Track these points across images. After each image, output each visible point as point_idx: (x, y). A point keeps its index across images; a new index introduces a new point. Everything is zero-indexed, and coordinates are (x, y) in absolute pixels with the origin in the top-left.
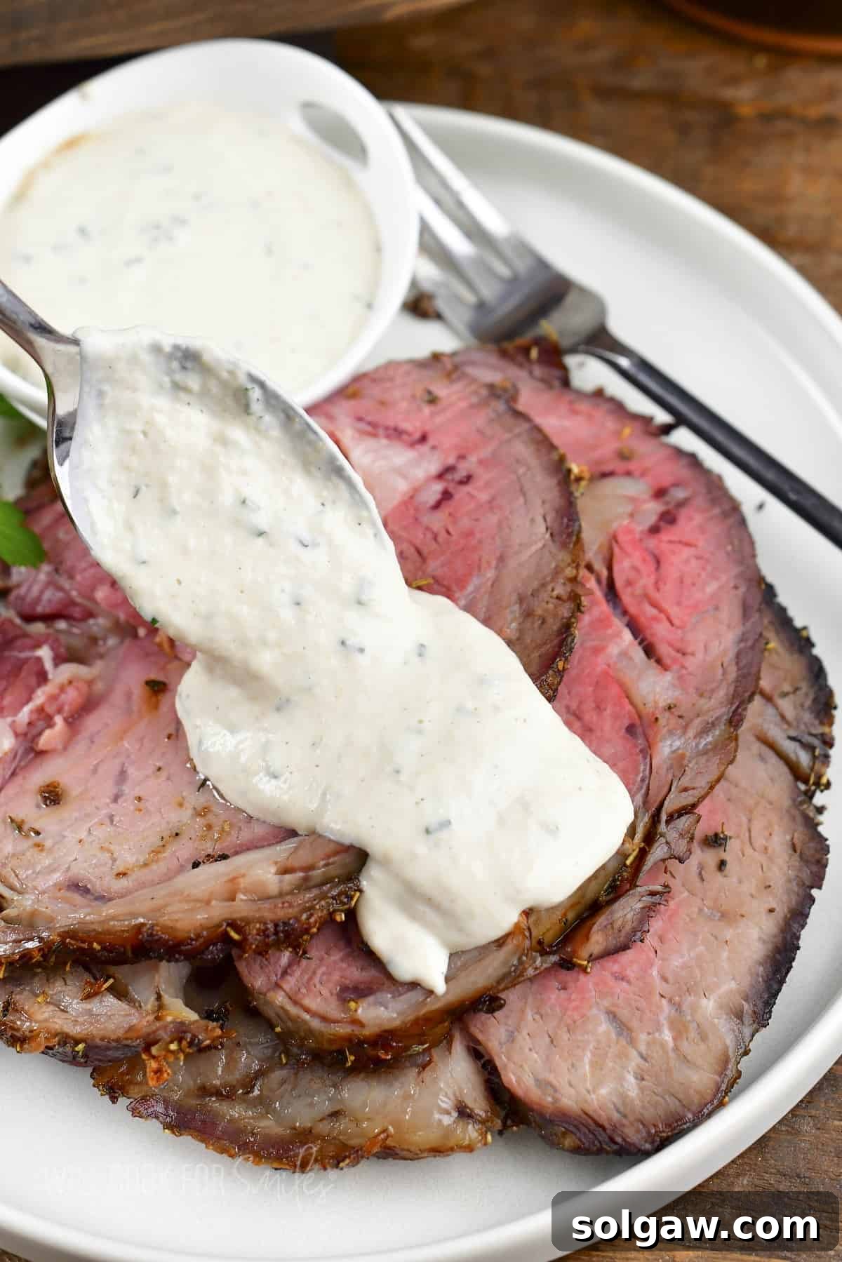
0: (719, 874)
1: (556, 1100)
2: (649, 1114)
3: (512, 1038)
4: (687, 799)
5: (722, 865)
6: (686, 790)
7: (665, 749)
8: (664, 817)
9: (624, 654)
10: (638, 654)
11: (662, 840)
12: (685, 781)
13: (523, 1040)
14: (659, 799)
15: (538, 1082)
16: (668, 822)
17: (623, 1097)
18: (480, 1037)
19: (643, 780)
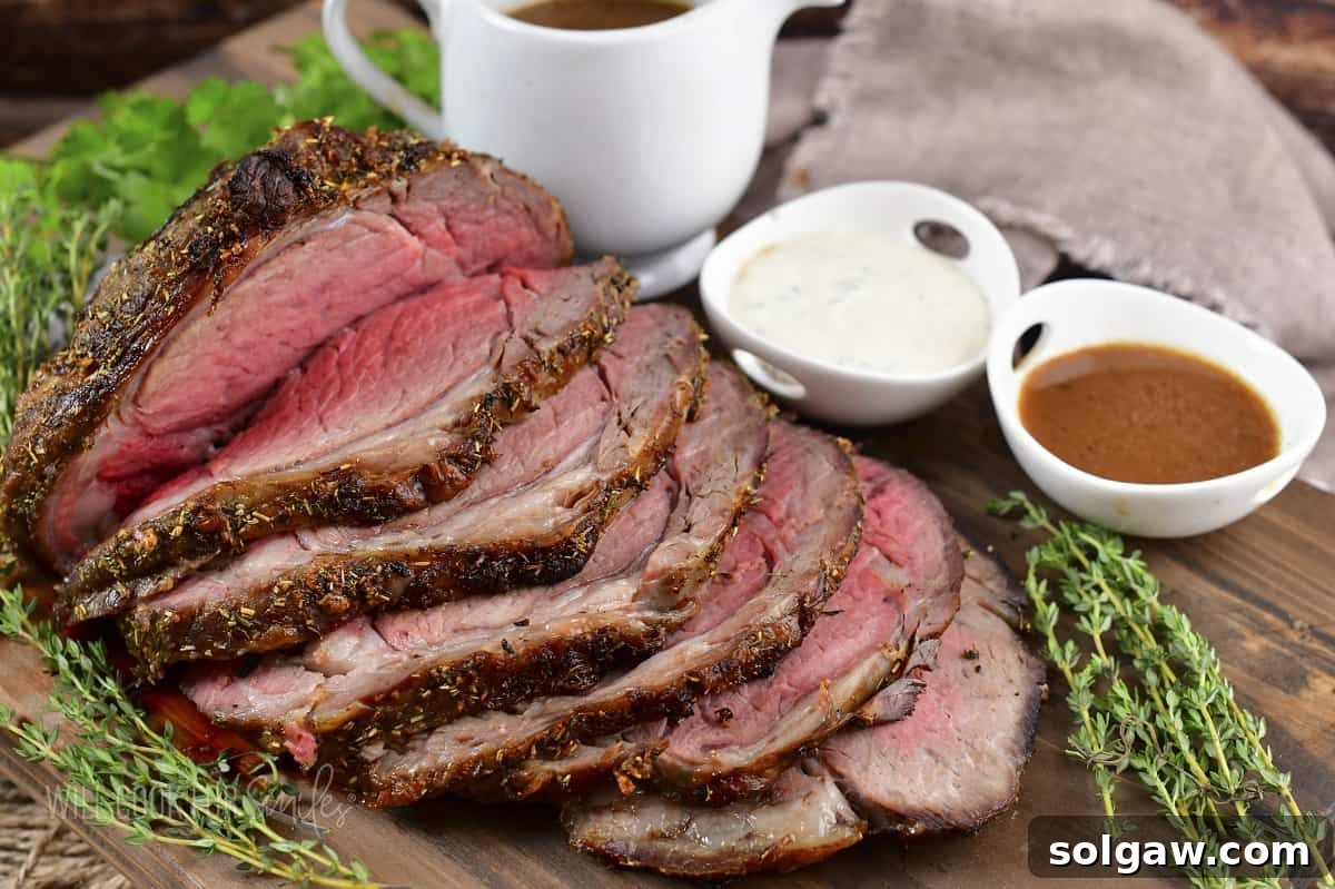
0: (978, 675)
1: (904, 803)
2: (968, 806)
3: (865, 769)
4: (930, 630)
5: (978, 669)
6: (929, 624)
7: (913, 605)
8: (917, 639)
9: (874, 561)
10: (884, 561)
11: (918, 653)
12: (928, 620)
13: (872, 767)
14: (913, 629)
15: (890, 793)
16: (921, 641)
17: (949, 797)
18: (844, 771)
19: (899, 623)
